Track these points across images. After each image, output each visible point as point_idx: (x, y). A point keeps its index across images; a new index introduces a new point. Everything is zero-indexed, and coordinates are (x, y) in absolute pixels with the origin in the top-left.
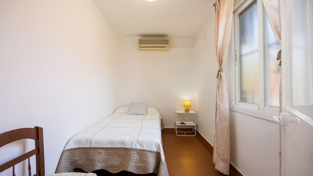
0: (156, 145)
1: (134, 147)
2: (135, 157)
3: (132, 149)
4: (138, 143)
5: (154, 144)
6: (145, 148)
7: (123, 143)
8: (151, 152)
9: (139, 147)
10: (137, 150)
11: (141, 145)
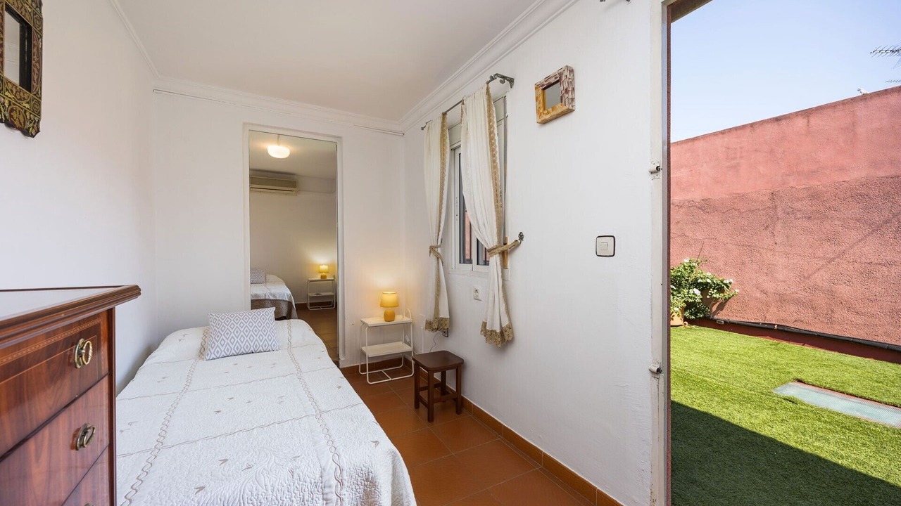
1: (267, 297)
3: (266, 300)
4: (271, 295)
5: (285, 295)
6: (278, 298)
8: (283, 301)
9: (272, 298)
10: (271, 300)
11: (274, 296)
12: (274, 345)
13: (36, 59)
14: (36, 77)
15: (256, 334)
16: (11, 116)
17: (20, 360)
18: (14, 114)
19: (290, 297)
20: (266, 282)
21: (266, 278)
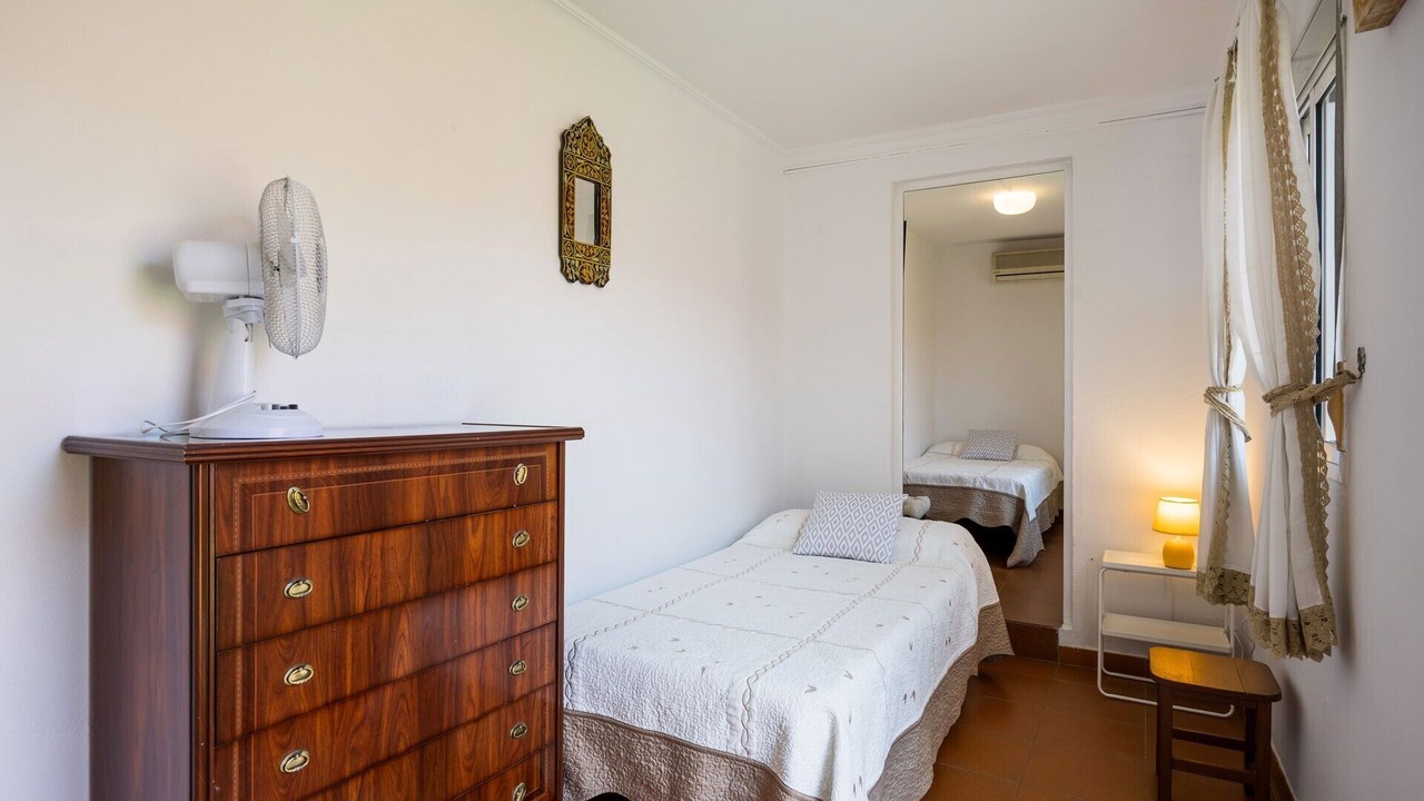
0: (1016, 486)
1: (978, 485)
2: (979, 501)
3: (975, 489)
4: (986, 481)
5: (1013, 485)
6: (997, 489)
7: (960, 479)
8: (1007, 495)
9: (986, 487)
10: (985, 491)
11: (991, 484)
12: (882, 554)
13: (605, 211)
14: (605, 229)
15: (873, 532)
16: (581, 274)
17: (464, 465)
18: (584, 271)
19: (1022, 490)
20: (1014, 458)
21: (1015, 451)
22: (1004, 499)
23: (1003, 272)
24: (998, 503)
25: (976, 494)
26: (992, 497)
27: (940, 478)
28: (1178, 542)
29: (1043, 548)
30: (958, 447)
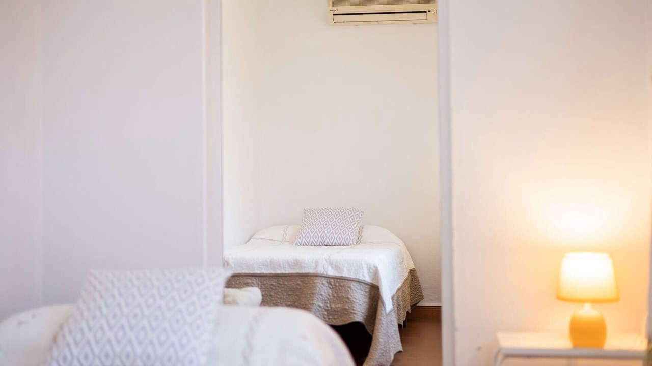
0: (369, 269)
1: (320, 271)
3: (317, 276)
4: (331, 264)
5: (364, 268)
6: (345, 274)
7: (297, 263)
8: (359, 281)
9: (331, 272)
11: (337, 267)
19: (376, 273)
20: (358, 242)
21: (359, 233)
22: (354, 285)
23: (342, 9)
24: (347, 292)
25: (318, 281)
26: (339, 284)
27: (272, 264)
28: (588, 312)
29: (400, 348)
30: (290, 231)
